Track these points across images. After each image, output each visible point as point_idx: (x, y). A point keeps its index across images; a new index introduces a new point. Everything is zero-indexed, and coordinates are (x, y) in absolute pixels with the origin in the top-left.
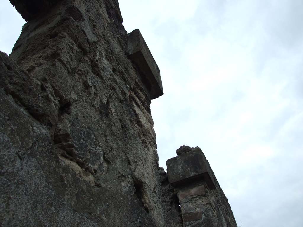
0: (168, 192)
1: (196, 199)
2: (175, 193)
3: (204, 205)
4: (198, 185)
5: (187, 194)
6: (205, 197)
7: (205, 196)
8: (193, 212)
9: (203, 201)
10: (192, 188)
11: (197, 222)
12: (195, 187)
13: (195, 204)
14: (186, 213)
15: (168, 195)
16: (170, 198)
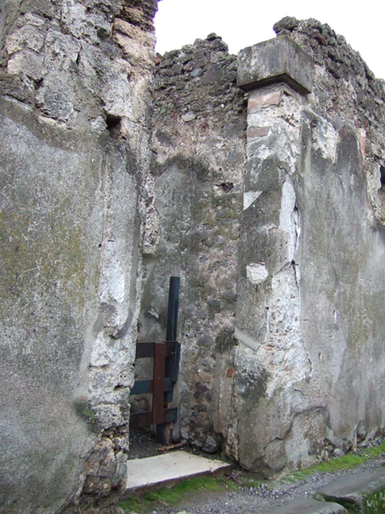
0: (238, 97)
1: (267, 109)
2: (245, 98)
3: (275, 118)
4: (274, 91)
5: (258, 102)
6: (279, 109)
7: (278, 106)
8: (260, 126)
9: (274, 113)
10: (265, 94)
11: (261, 139)
12: (270, 92)
13: (264, 116)
14: (252, 127)
15: (238, 101)
16: (239, 106)
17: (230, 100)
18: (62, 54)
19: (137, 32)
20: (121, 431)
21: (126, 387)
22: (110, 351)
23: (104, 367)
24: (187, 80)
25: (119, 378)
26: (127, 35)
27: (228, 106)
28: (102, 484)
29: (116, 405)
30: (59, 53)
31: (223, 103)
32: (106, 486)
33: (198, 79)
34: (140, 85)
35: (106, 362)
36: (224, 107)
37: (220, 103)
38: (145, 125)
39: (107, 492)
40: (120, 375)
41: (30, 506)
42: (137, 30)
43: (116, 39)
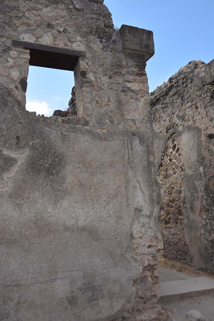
15: (210, 91)
16: (211, 93)
17: (206, 92)
18: (100, 100)
19: (136, 79)
20: (154, 267)
21: (153, 246)
22: (143, 229)
23: (140, 237)
24: (186, 87)
25: (150, 242)
26: (131, 82)
27: (205, 95)
28: (147, 293)
29: (149, 255)
30: (99, 100)
31: (203, 94)
32: (148, 294)
33: (190, 85)
34: (142, 102)
35: (141, 235)
36: (204, 96)
37: (202, 95)
38: (147, 120)
39: (149, 297)
40: (150, 240)
41: (109, 301)
42: (136, 78)
43: (126, 85)
